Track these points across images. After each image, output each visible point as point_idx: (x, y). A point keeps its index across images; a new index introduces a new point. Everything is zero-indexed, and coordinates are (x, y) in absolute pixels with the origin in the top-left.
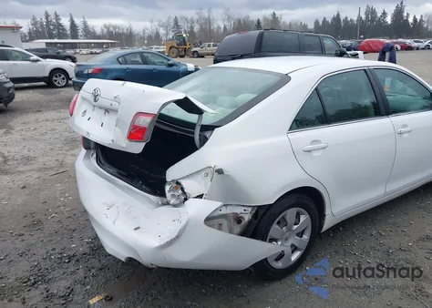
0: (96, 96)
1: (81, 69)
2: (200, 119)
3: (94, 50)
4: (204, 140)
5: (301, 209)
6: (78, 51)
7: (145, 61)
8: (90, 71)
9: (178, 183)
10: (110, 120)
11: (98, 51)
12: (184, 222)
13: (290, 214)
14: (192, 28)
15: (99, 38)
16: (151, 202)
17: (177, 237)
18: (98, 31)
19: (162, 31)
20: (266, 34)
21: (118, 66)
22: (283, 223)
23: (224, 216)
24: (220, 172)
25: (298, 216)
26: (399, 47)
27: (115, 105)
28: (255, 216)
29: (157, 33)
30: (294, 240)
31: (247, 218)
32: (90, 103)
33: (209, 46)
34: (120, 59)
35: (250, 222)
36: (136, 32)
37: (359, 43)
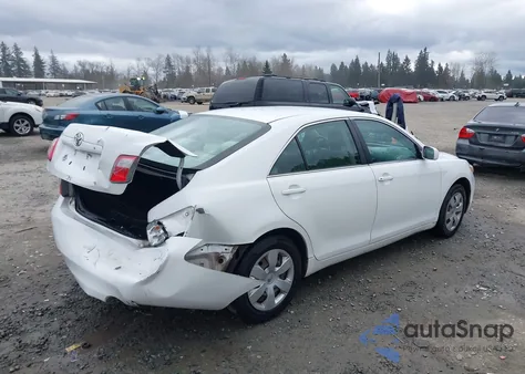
0: (78, 141)
1: (51, 114)
2: (182, 162)
3: (65, 92)
4: (185, 182)
5: (283, 251)
6: (43, 92)
7: (129, 107)
8: (63, 117)
9: (160, 223)
10: (92, 163)
11: (70, 93)
12: (164, 259)
13: (272, 255)
14: (188, 68)
15: (71, 77)
16: (132, 244)
17: (158, 272)
18: (70, 69)
19: (151, 71)
20: (267, 80)
21: (98, 112)
22: (265, 263)
23: (206, 256)
24: (201, 211)
25: (280, 257)
26: (422, 98)
27: (99, 148)
28: (236, 255)
29: (145, 74)
30: (277, 282)
31: (228, 257)
32: (72, 147)
33: (208, 91)
34: (100, 105)
35: (231, 261)
36: (119, 72)
37: (379, 91)
